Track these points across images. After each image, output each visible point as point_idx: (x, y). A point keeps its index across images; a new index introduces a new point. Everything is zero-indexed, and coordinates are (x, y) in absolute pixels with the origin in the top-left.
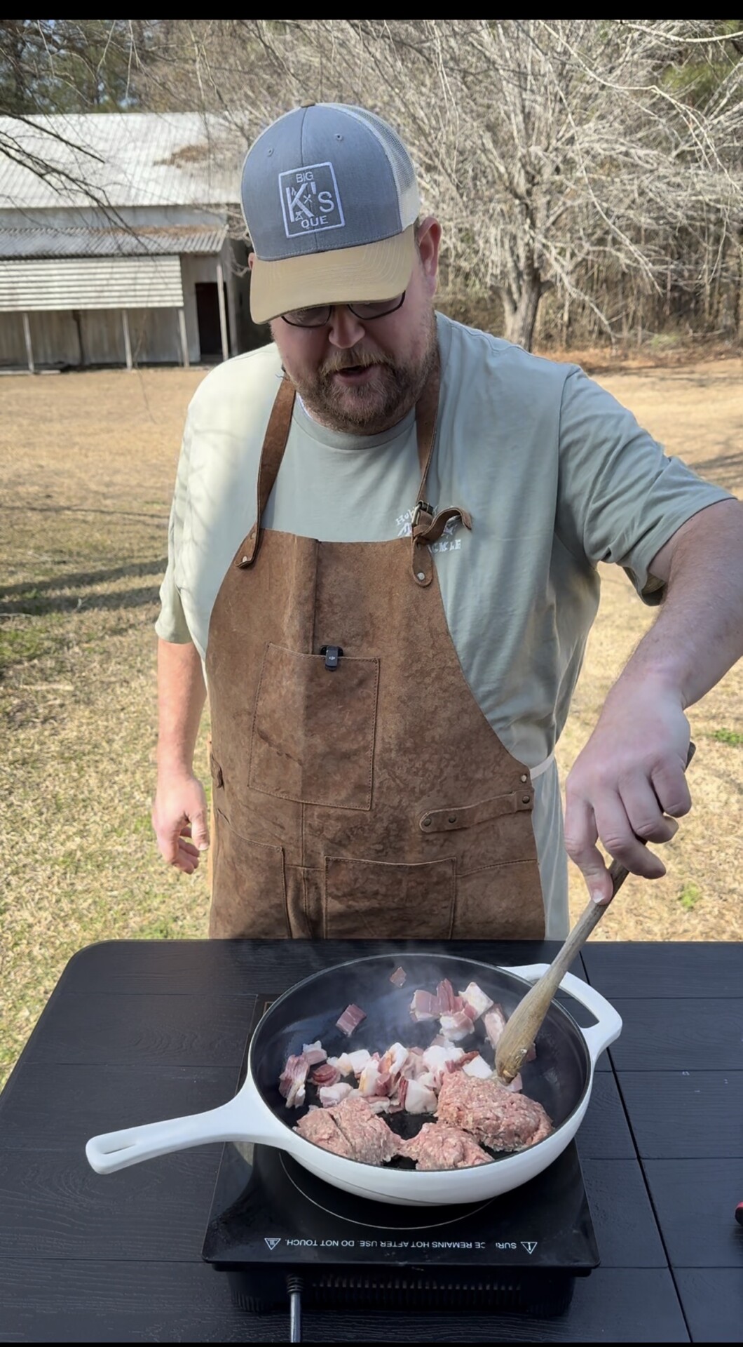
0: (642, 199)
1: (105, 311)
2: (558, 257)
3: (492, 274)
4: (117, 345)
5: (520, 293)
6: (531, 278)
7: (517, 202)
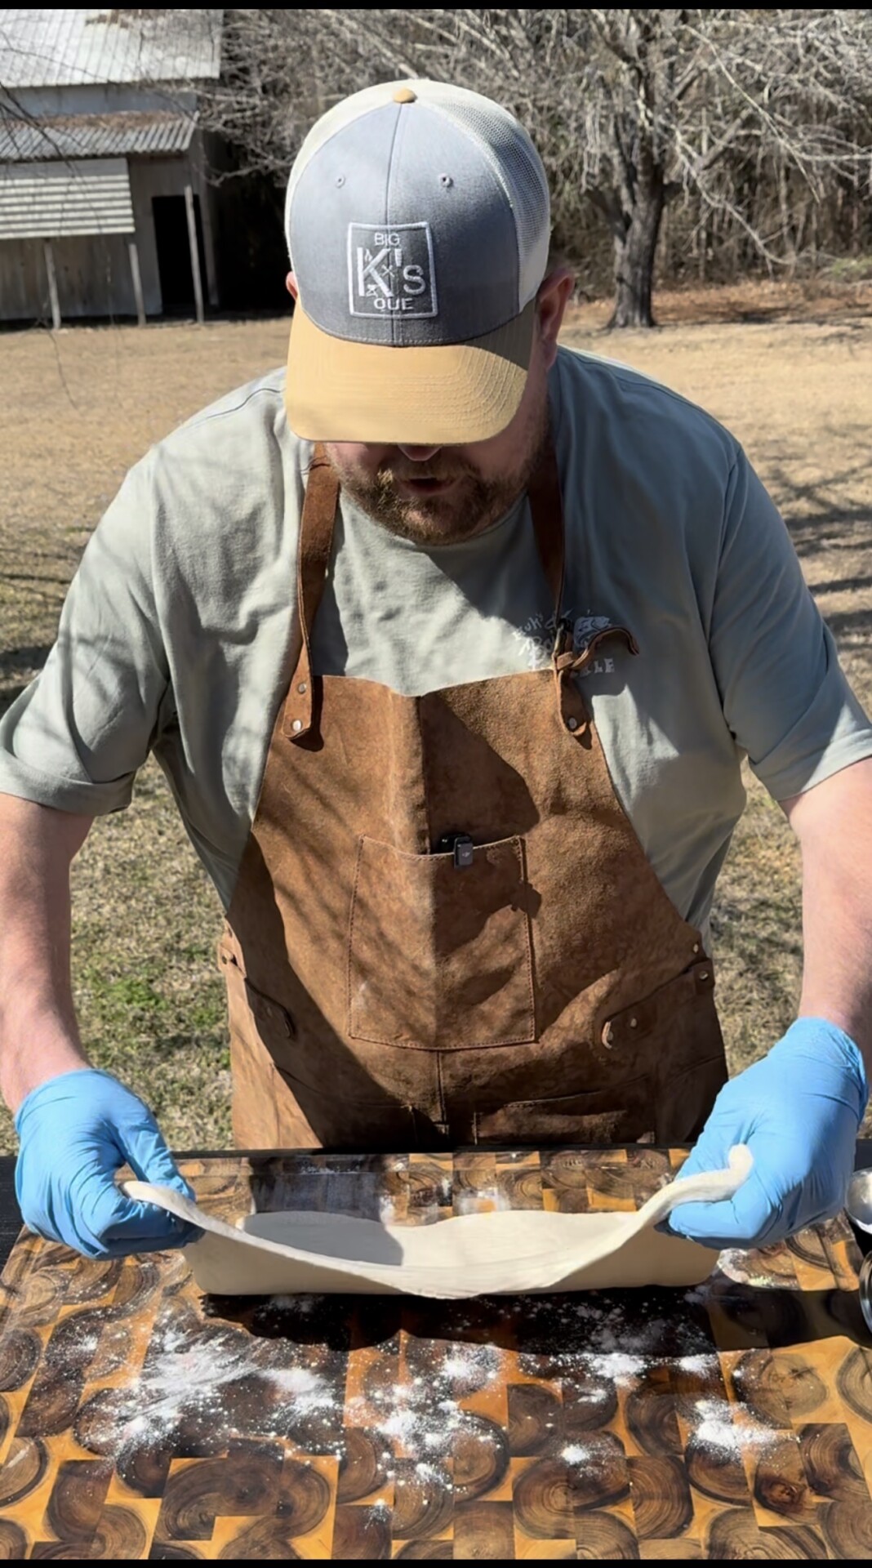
0: (810, 56)
1: (21, 242)
2: (689, 148)
3: (588, 174)
4: (38, 294)
5: (634, 202)
6: (648, 178)
7: (625, 66)
